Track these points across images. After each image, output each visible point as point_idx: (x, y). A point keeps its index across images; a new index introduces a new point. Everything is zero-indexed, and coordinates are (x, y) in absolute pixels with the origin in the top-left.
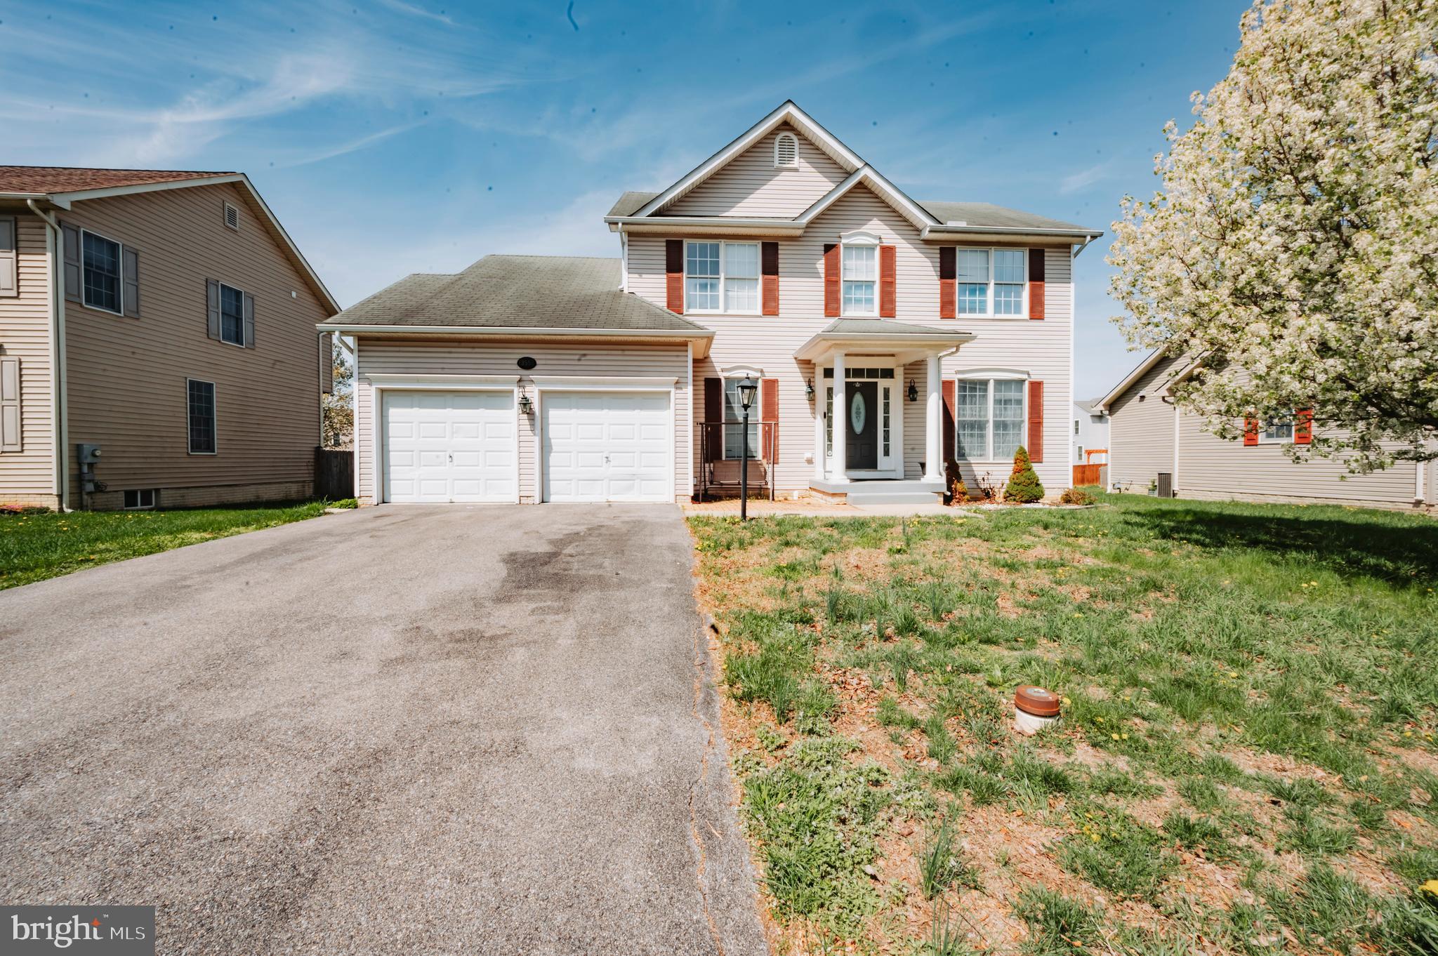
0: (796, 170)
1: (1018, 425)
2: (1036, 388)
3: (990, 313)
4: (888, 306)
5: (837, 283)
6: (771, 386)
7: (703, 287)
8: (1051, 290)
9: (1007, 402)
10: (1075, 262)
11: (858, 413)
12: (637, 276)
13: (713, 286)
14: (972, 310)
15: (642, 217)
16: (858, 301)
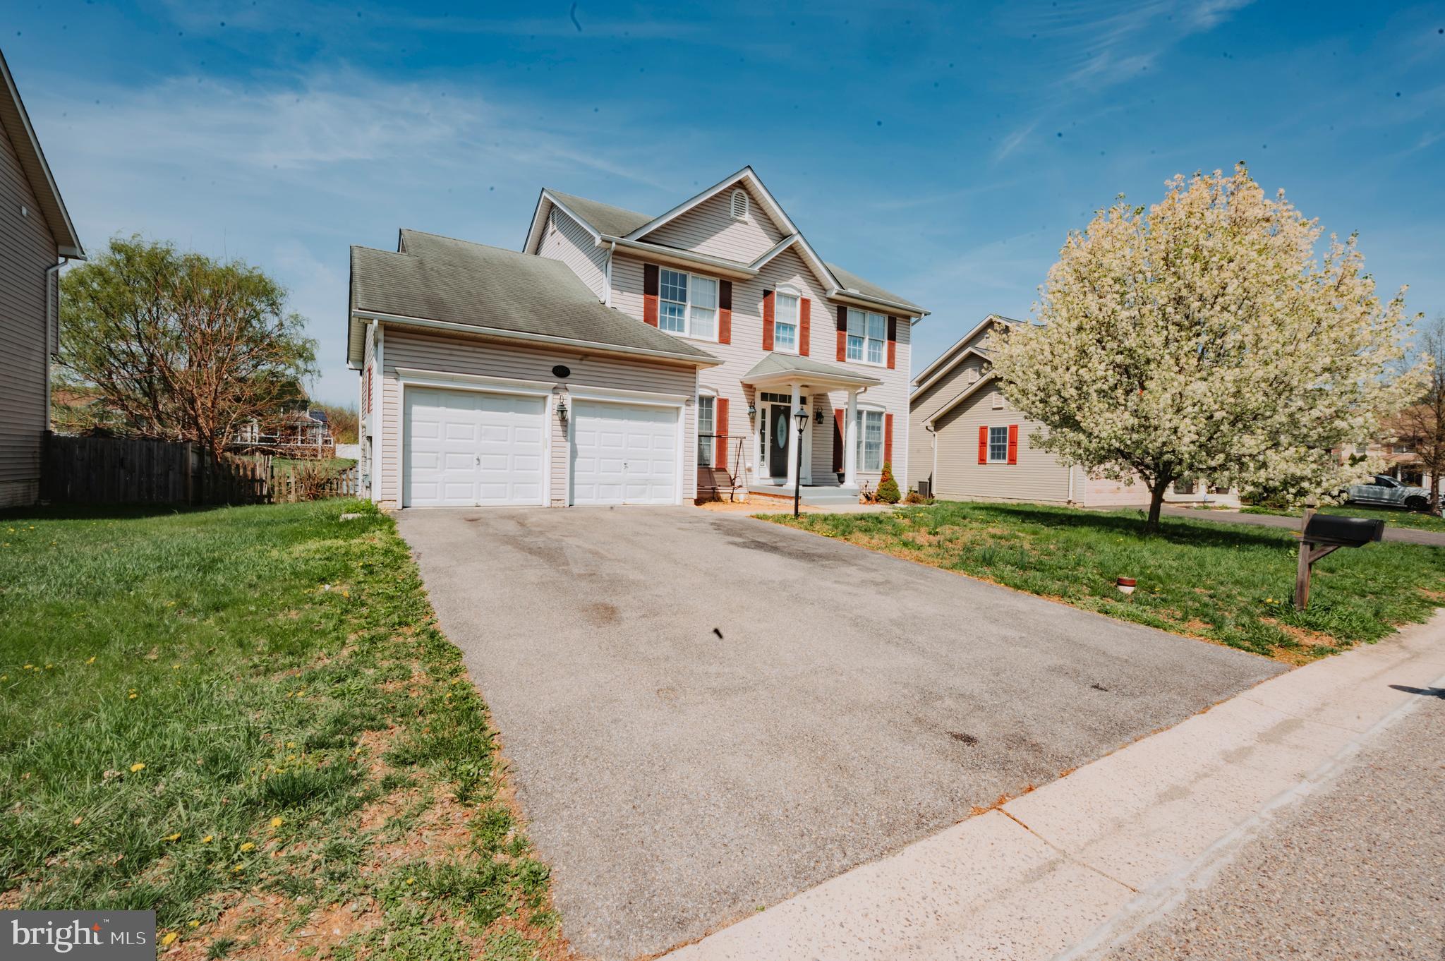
0: (746, 223)
1: (878, 445)
2: (889, 417)
3: (865, 361)
4: (805, 347)
5: (772, 322)
6: (723, 404)
7: (672, 311)
8: (899, 347)
9: (873, 428)
10: (913, 329)
11: (782, 431)
12: (619, 292)
13: (681, 312)
14: (854, 357)
15: (631, 240)
16: (784, 339)
